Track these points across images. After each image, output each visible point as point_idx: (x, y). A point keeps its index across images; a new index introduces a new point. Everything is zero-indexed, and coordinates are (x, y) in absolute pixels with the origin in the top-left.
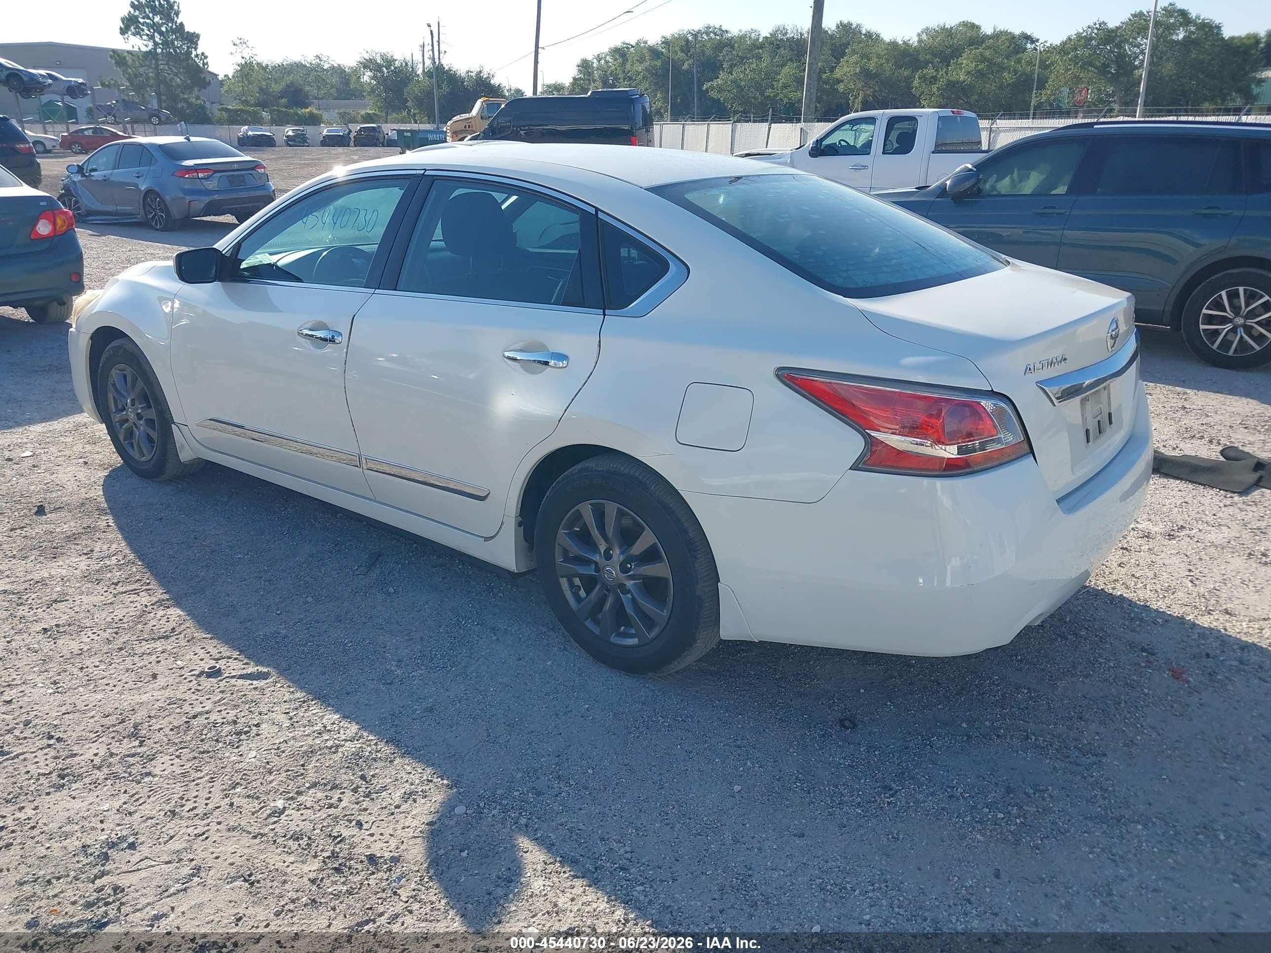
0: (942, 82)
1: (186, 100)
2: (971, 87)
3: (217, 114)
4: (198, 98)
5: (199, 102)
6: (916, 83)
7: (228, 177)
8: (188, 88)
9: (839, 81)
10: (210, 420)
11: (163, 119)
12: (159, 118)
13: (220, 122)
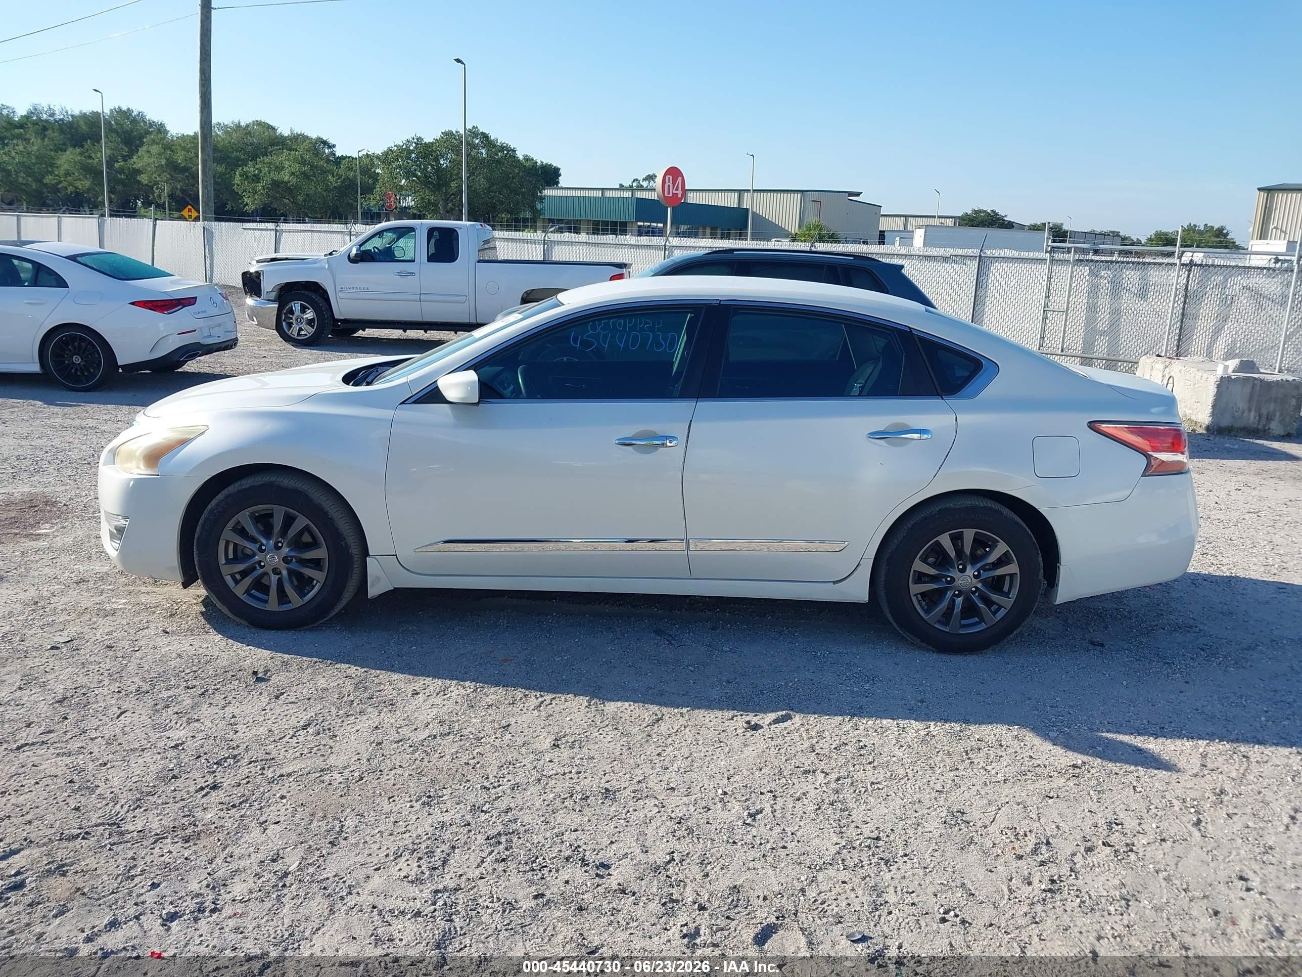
0: (266, 181)
2: (297, 187)
6: (237, 179)
9: (138, 172)
10: (446, 542)
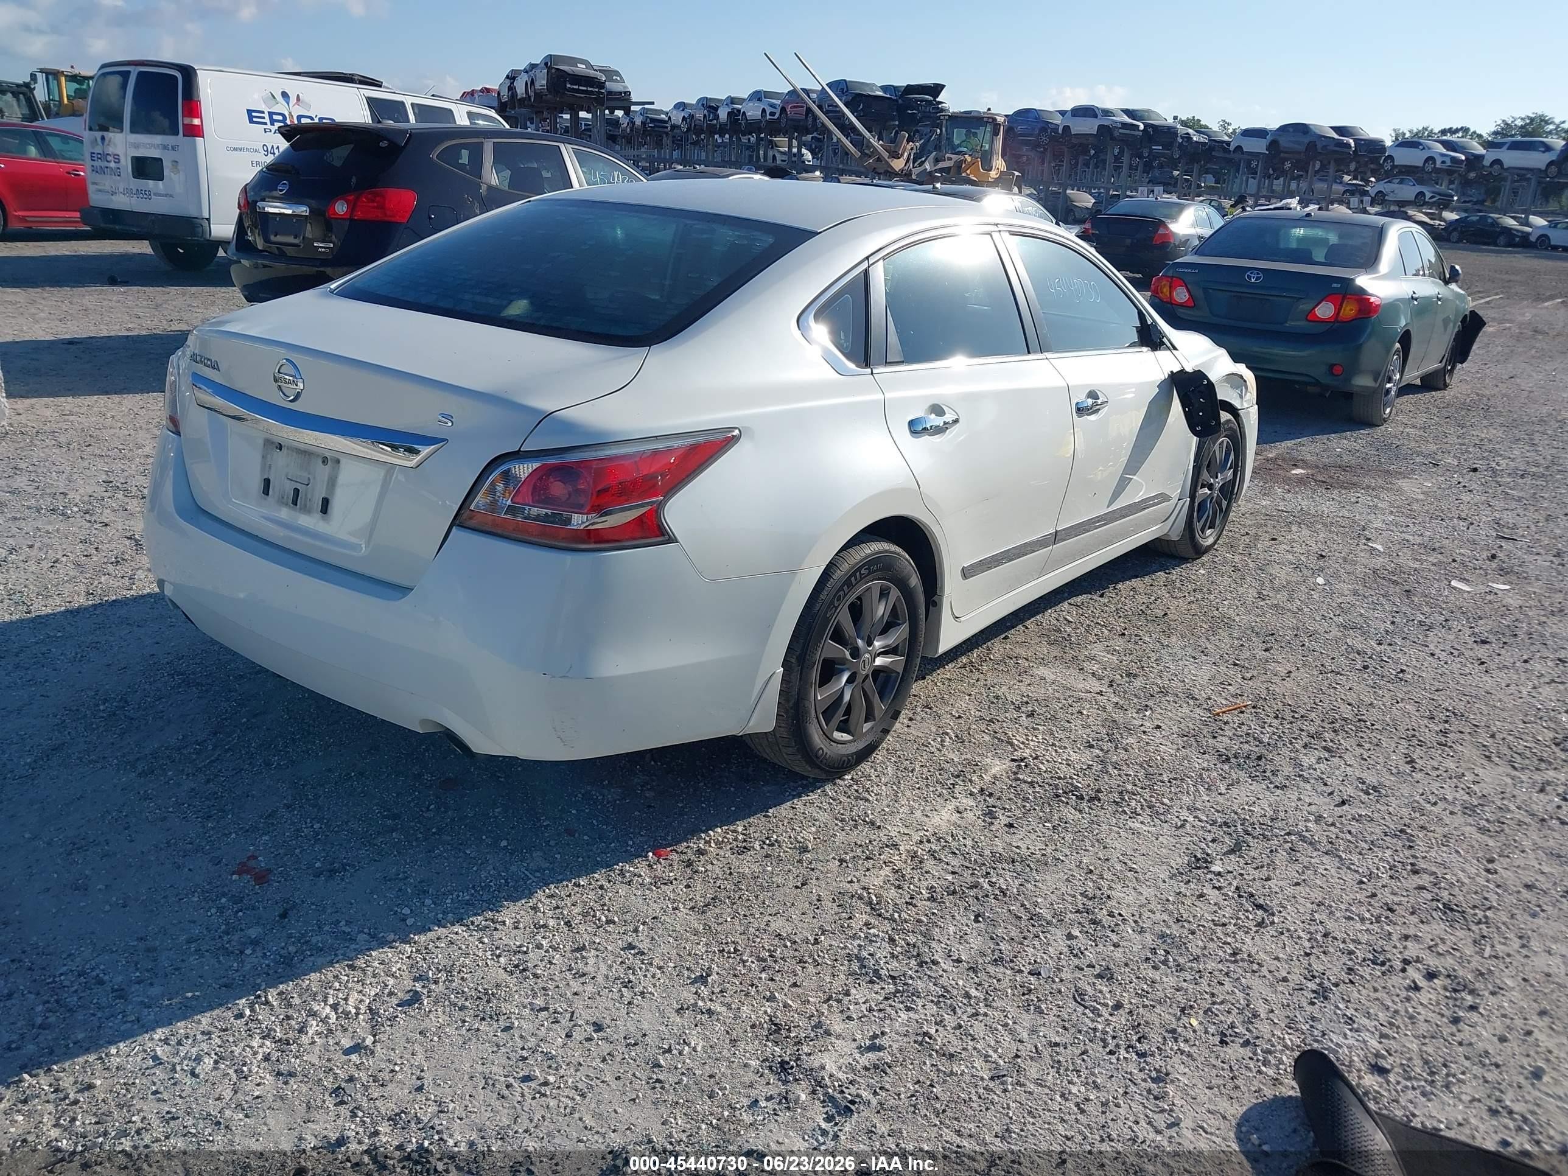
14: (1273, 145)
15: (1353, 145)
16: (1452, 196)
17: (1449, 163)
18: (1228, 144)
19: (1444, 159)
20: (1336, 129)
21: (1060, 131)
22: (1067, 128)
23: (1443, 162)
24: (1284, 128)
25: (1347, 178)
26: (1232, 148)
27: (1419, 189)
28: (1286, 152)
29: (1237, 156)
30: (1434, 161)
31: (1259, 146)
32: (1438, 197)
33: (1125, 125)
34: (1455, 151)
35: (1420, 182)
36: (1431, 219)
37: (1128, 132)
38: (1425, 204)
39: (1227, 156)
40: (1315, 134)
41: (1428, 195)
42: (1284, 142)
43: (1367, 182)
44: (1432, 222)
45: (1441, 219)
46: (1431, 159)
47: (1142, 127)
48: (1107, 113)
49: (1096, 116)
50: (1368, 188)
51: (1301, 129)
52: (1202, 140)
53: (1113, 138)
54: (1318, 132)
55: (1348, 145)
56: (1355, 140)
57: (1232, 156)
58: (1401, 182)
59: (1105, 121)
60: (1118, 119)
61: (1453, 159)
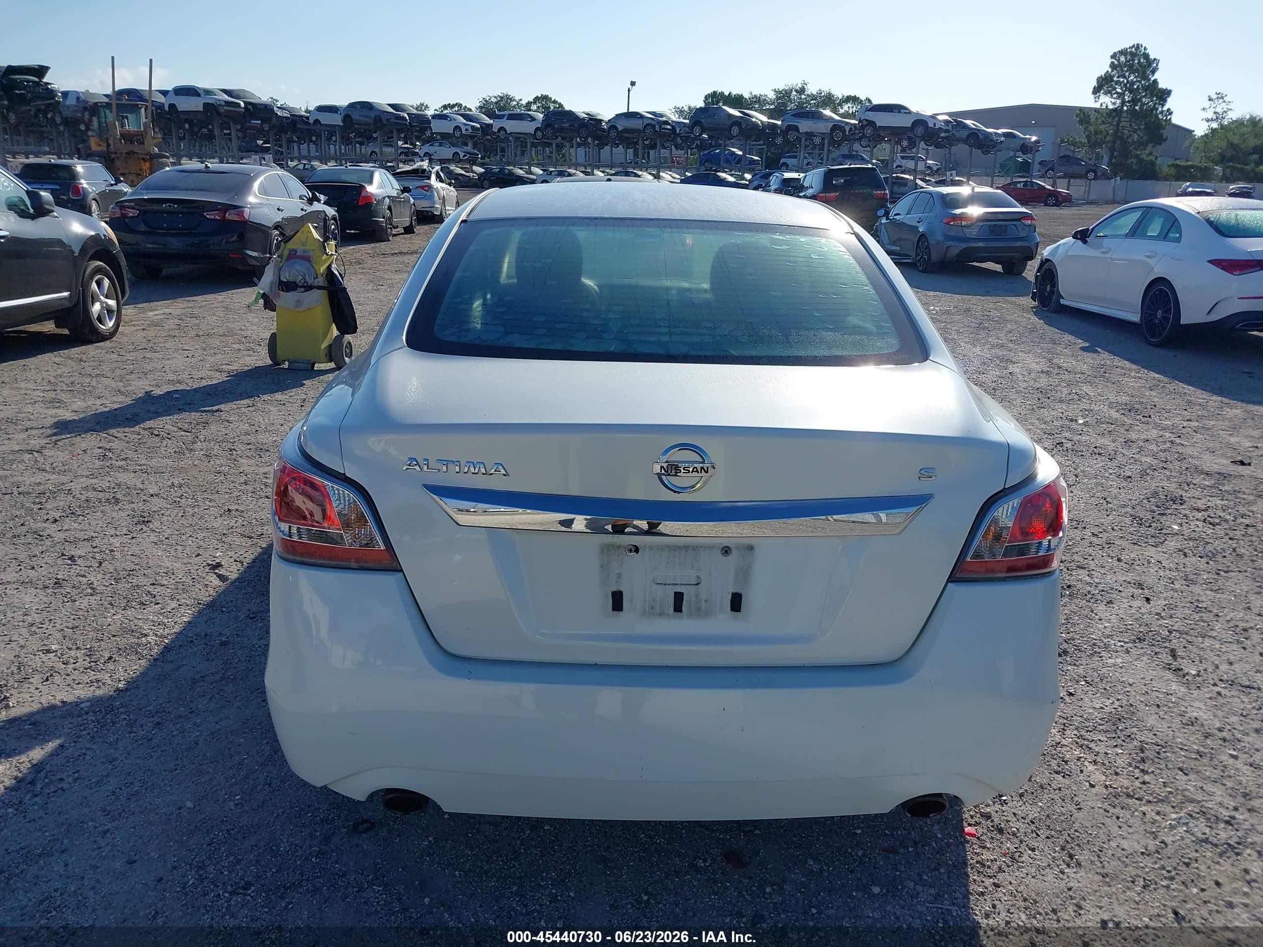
1: (1137, 156)
3: (1166, 170)
4: (1150, 154)
5: (1150, 157)
7: (990, 226)
8: (1141, 145)
11: (1099, 174)
12: (1096, 174)
13: (1166, 179)
14: (347, 118)
15: (407, 118)
16: (478, 155)
17: (470, 131)
18: (308, 118)
19: (467, 127)
20: (392, 106)
21: (167, 108)
22: (172, 106)
23: (467, 130)
24: (352, 105)
25: (400, 143)
26: (311, 121)
27: (454, 150)
28: (358, 124)
29: (317, 128)
30: (460, 130)
31: (337, 120)
32: (468, 156)
33: (228, 103)
34: (472, 122)
35: (453, 145)
36: (466, 172)
37: (231, 109)
38: (460, 161)
39: (307, 127)
40: (378, 110)
41: (462, 154)
42: (355, 116)
43: (415, 146)
44: (467, 174)
45: (473, 172)
46: (457, 128)
47: (242, 104)
48: (208, 92)
49: (199, 95)
50: (417, 151)
51: (366, 106)
52: (285, 115)
53: (219, 114)
54: (380, 108)
55: (404, 118)
56: (408, 114)
57: (312, 127)
58: (440, 145)
59: (209, 100)
60: (220, 98)
61: (473, 127)
